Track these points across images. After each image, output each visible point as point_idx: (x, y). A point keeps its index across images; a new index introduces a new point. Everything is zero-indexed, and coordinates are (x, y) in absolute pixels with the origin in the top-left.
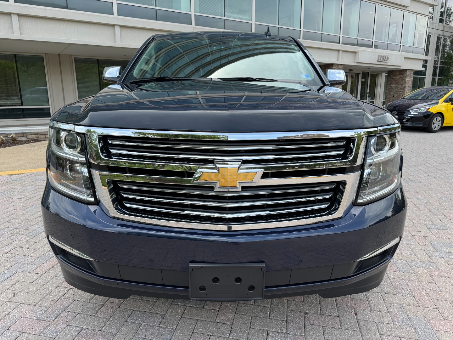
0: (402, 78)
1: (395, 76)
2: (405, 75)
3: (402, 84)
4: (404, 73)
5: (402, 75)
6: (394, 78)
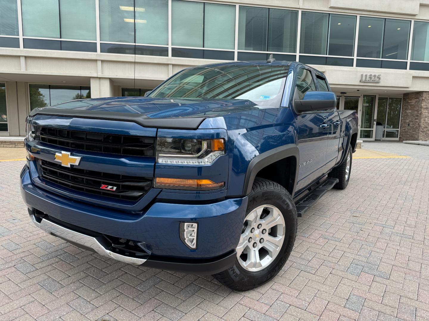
0: (418, 102)
1: (411, 100)
2: (421, 99)
3: (418, 109)
4: (420, 96)
5: (418, 98)
6: (409, 103)
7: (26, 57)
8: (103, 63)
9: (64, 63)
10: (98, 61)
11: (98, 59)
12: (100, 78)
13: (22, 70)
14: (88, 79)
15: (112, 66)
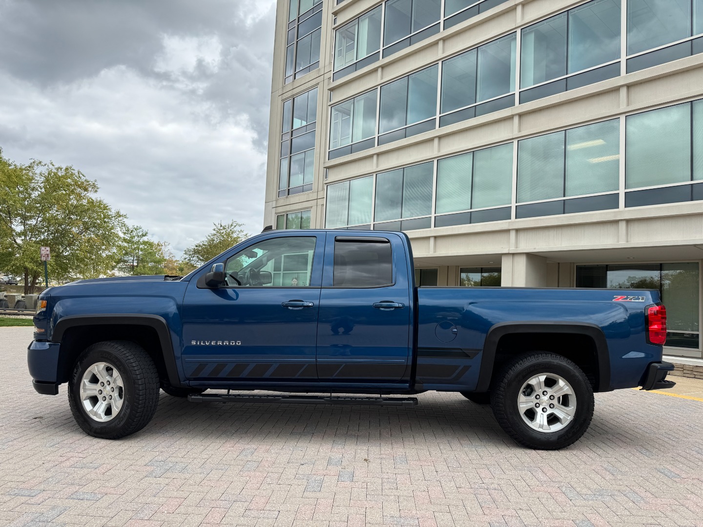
7: (436, 237)
8: (518, 233)
9: (473, 239)
10: (511, 232)
11: (510, 228)
12: (513, 254)
13: (431, 253)
14: (498, 258)
15: (530, 235)
